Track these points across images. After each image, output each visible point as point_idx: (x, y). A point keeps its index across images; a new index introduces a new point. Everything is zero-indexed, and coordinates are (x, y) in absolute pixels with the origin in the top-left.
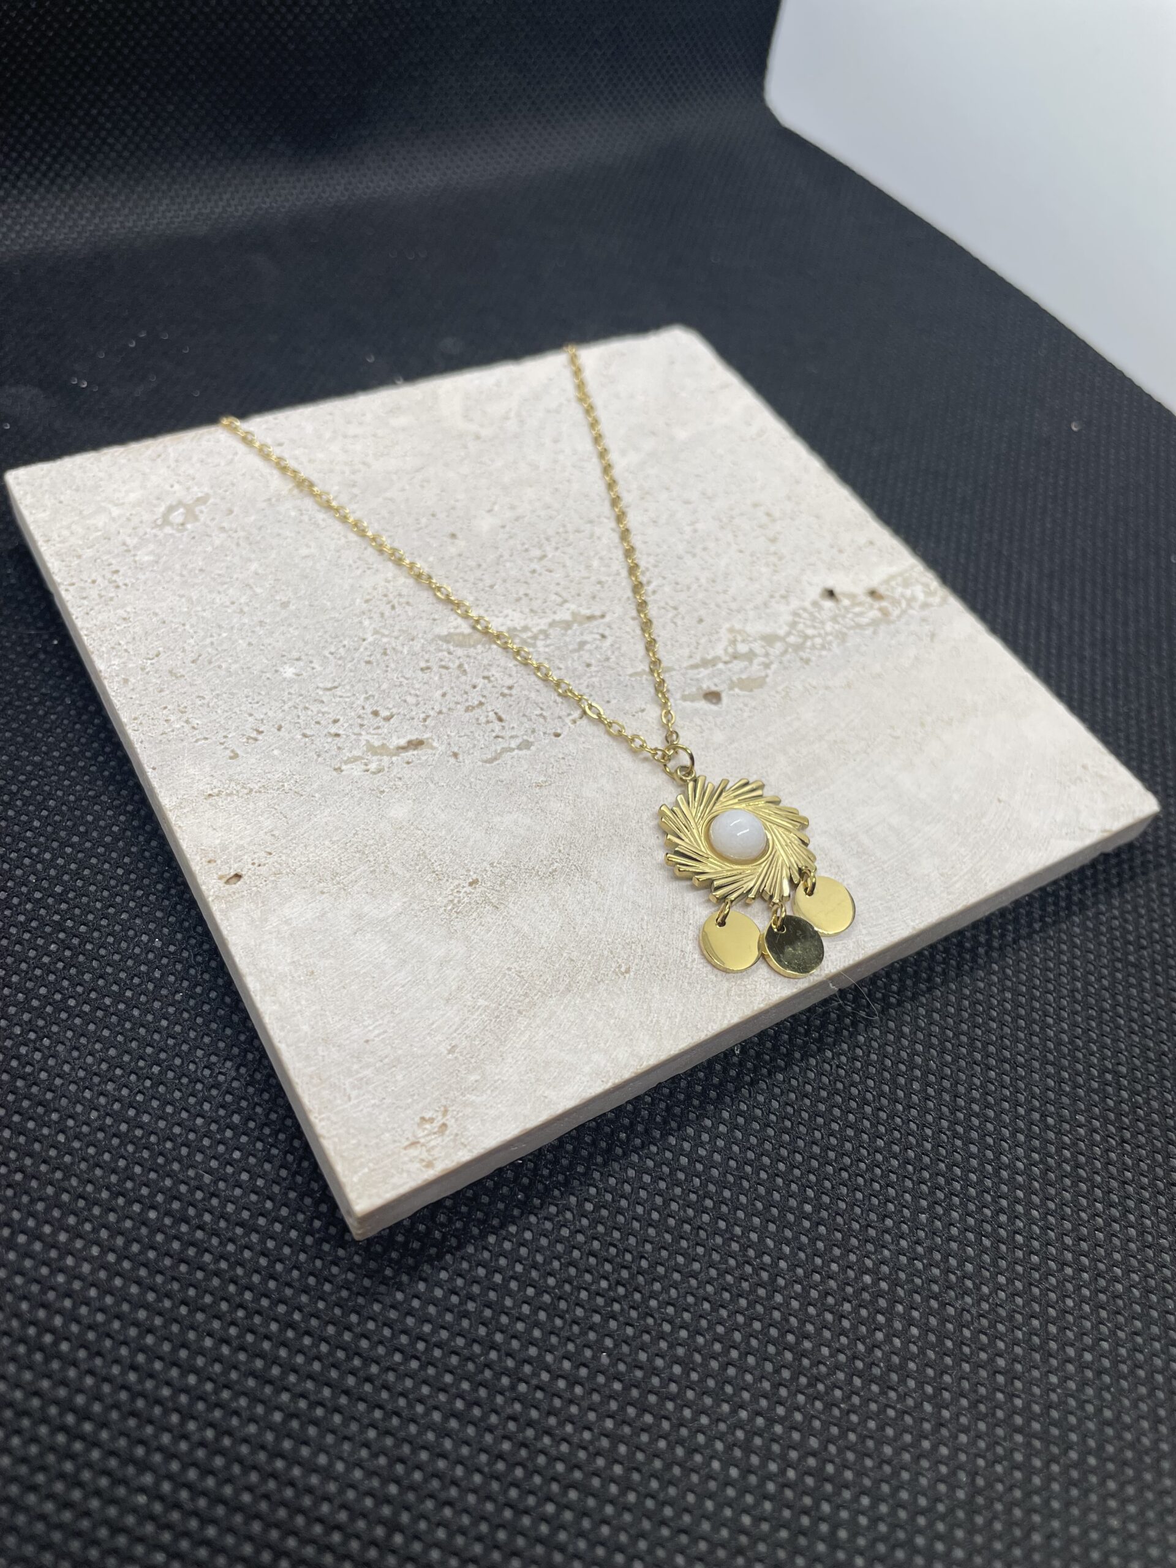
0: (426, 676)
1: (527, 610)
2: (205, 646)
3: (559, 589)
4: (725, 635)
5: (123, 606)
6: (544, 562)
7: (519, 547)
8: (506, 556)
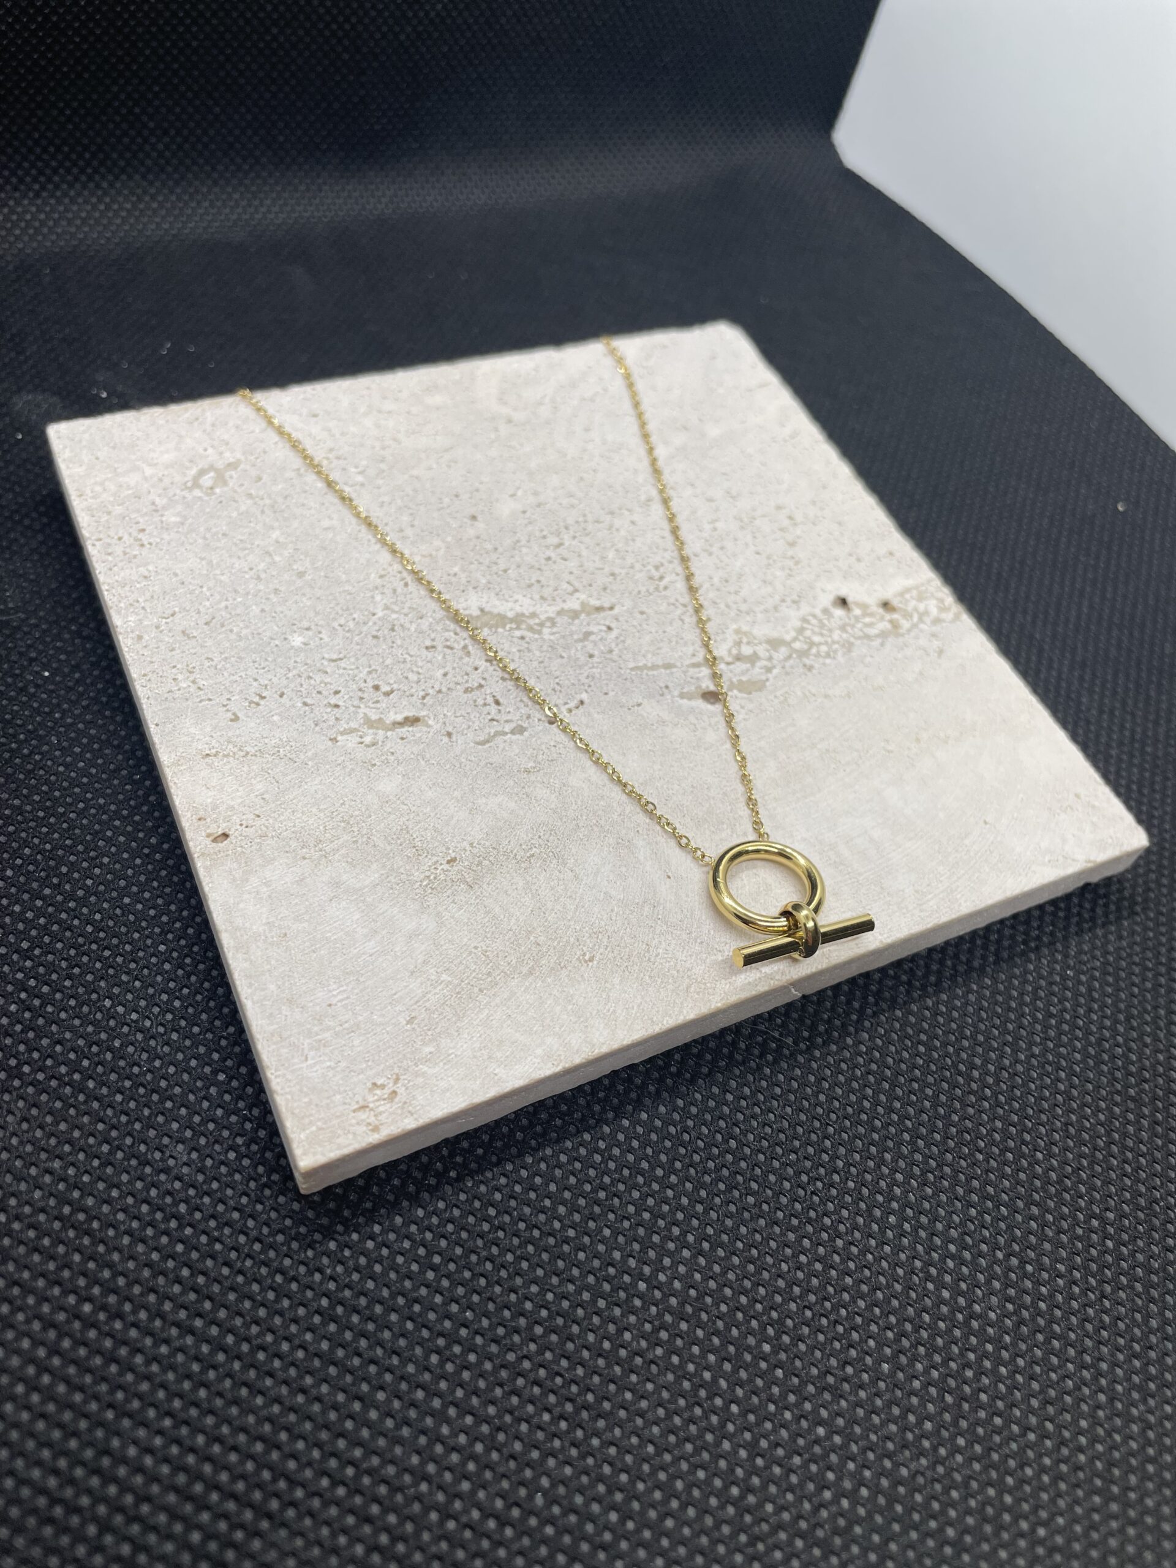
0: (430, 655)
1: (537, 597)
2: (219, 610)
3: (572, 578)
4: (731, 637)
5: (146, 564)
6: (559, 550)
7: (537, 534)
8: (523, 542)
